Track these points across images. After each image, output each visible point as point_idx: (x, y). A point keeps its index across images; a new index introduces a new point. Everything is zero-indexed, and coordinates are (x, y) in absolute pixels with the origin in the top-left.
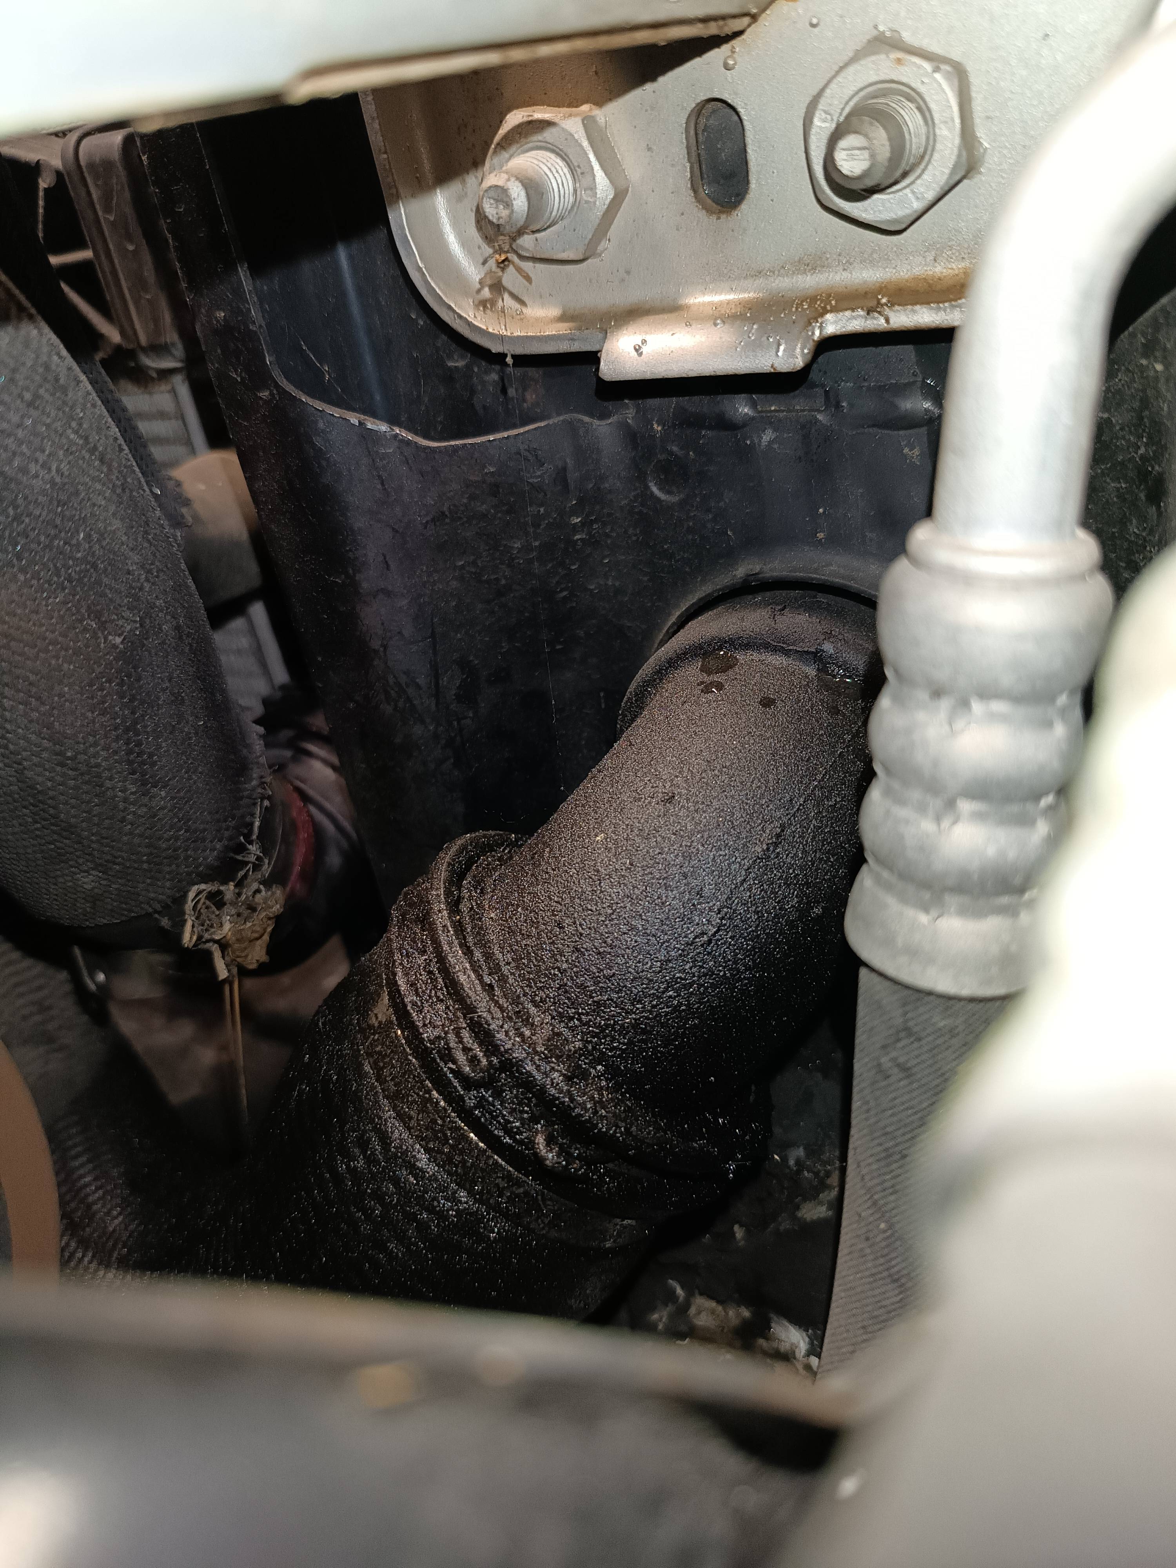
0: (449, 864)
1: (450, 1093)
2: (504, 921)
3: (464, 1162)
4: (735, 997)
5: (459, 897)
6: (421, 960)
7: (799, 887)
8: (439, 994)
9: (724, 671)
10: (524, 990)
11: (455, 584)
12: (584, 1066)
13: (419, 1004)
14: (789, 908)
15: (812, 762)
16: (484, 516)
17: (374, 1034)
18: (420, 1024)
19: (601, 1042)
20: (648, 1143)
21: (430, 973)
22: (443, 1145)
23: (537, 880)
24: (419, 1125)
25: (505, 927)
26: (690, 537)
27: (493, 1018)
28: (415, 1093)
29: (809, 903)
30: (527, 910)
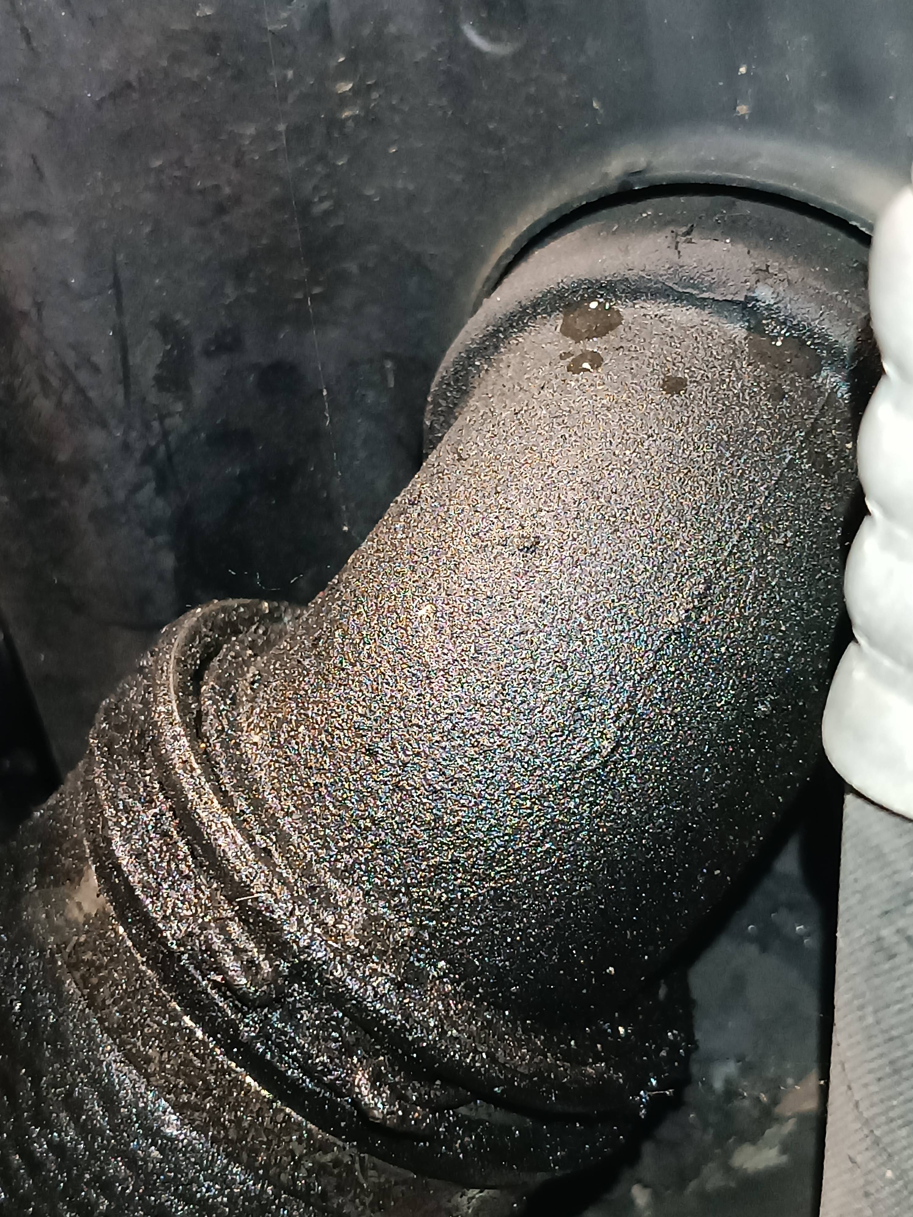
0: (178, 661)
1: (213, 1019)
2: (276, 747)
3: (238, 1121)
4: (644, 845)
5: (199, 712)
6: (147, 817)
7: (736, 673)
8: (183, 867)
9: (601, 333)
10: (317, 854)
11: (148, 197)
12: (417, 964)
13: (154, 885)
14: (722, 706)
15: (747, 479)
16: (195, 86)
17: (77, 934)
18: (159, 916)
19: (442, 926)
20: (522, 1074)
21: (165, 834)
22: (204, 1097)
23: (327, 680)
24: (164, 1070)
25: (279, 756)
26: (531, 111)
27: (276, 901)
28: (155, 1022)
29: (750, 698)
30: (314, 729)
